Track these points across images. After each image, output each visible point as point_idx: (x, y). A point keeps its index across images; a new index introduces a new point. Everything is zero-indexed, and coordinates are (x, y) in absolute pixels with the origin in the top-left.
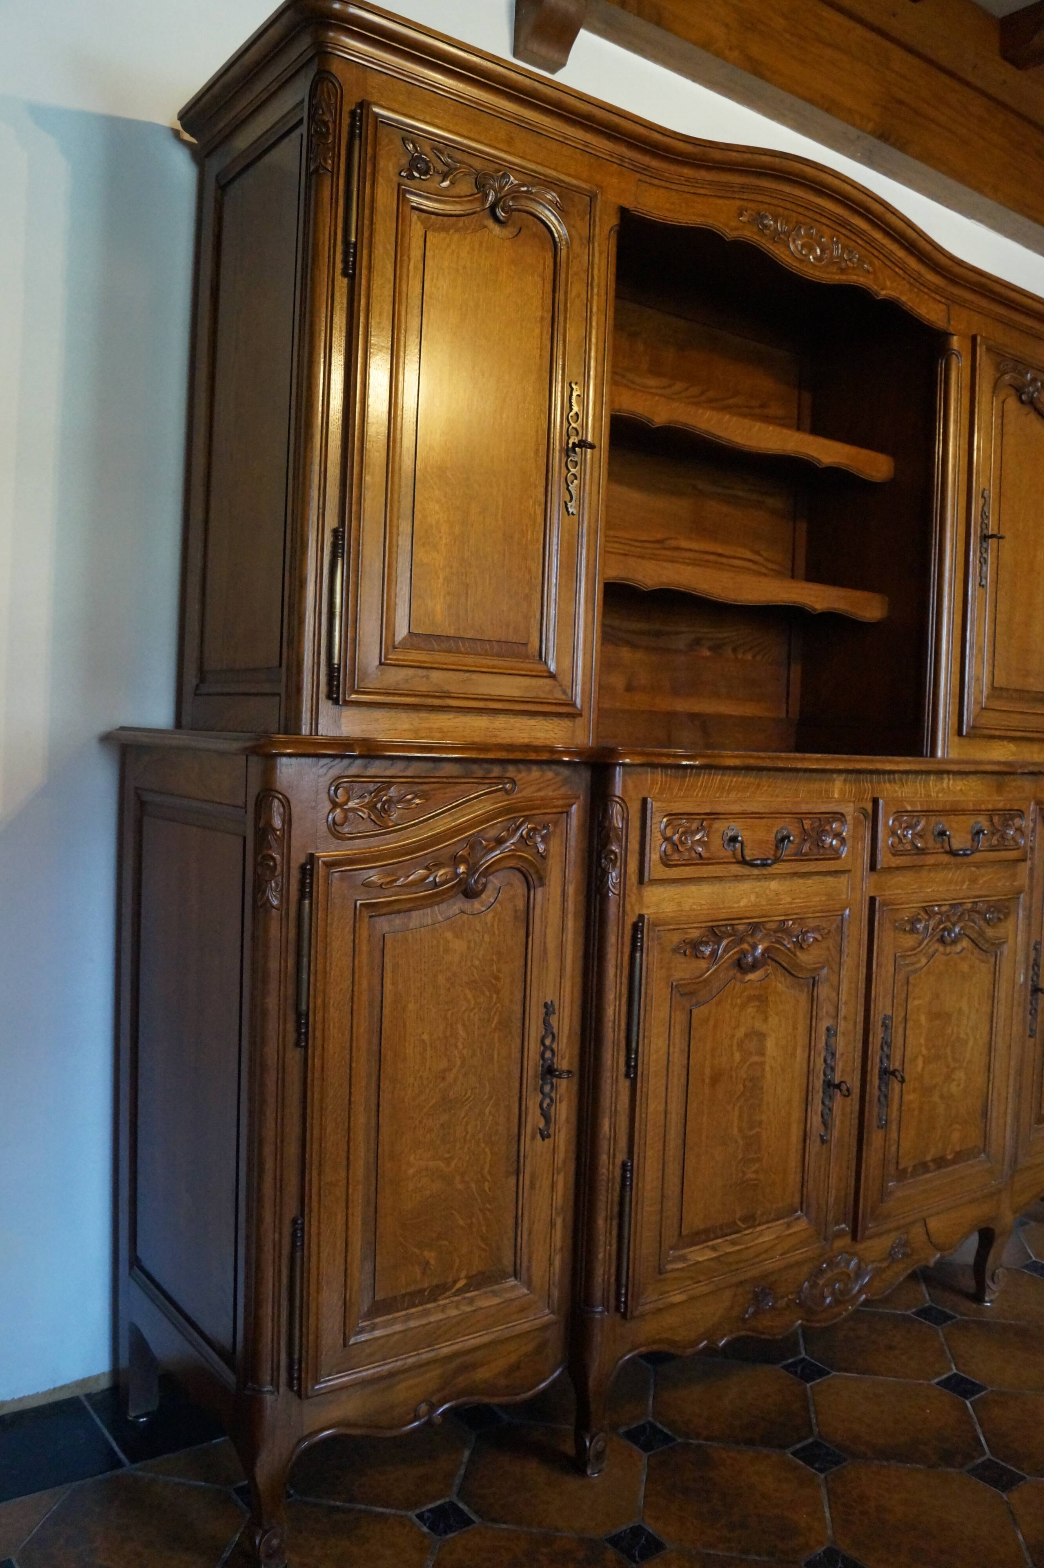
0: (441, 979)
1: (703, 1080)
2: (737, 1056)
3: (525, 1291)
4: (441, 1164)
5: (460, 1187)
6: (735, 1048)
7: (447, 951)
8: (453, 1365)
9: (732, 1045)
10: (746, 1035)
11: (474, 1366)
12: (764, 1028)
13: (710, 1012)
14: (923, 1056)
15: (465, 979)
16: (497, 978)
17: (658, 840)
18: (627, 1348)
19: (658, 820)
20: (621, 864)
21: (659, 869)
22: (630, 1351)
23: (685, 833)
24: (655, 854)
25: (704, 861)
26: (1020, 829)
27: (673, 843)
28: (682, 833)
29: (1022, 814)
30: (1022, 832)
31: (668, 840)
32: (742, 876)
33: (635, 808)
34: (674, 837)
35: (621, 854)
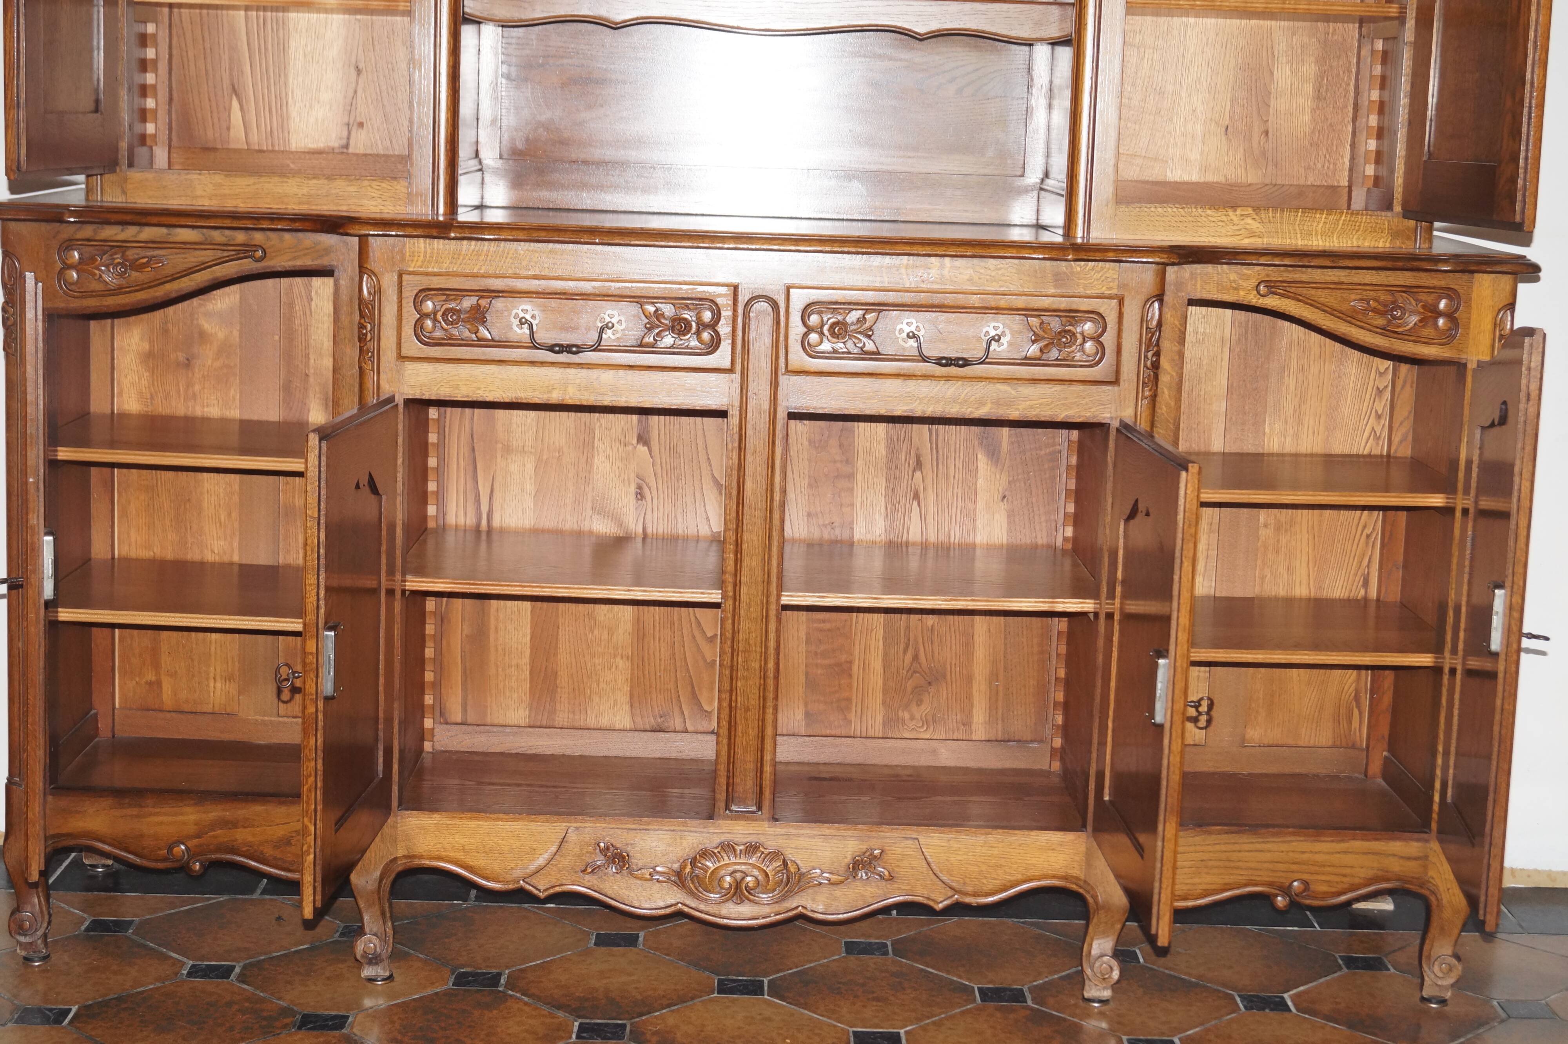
8: (213, 815)
17: (411, 315)
18: (401, 853)
19: (409, 294)
20: (372, 338)
21: (413, 346)
22: (405, 857)
23: (452, 310)
24: (408, 330)
25: (482, 343)
26: (1097, 339)
27: (435, 320)
28: (447, 310)
29: (1099, 317)
30: (1101, 344)
31: (427, 315)
32: (542, 364)
33: (389, 281)
34: (435, 313)
35: (373, 329)
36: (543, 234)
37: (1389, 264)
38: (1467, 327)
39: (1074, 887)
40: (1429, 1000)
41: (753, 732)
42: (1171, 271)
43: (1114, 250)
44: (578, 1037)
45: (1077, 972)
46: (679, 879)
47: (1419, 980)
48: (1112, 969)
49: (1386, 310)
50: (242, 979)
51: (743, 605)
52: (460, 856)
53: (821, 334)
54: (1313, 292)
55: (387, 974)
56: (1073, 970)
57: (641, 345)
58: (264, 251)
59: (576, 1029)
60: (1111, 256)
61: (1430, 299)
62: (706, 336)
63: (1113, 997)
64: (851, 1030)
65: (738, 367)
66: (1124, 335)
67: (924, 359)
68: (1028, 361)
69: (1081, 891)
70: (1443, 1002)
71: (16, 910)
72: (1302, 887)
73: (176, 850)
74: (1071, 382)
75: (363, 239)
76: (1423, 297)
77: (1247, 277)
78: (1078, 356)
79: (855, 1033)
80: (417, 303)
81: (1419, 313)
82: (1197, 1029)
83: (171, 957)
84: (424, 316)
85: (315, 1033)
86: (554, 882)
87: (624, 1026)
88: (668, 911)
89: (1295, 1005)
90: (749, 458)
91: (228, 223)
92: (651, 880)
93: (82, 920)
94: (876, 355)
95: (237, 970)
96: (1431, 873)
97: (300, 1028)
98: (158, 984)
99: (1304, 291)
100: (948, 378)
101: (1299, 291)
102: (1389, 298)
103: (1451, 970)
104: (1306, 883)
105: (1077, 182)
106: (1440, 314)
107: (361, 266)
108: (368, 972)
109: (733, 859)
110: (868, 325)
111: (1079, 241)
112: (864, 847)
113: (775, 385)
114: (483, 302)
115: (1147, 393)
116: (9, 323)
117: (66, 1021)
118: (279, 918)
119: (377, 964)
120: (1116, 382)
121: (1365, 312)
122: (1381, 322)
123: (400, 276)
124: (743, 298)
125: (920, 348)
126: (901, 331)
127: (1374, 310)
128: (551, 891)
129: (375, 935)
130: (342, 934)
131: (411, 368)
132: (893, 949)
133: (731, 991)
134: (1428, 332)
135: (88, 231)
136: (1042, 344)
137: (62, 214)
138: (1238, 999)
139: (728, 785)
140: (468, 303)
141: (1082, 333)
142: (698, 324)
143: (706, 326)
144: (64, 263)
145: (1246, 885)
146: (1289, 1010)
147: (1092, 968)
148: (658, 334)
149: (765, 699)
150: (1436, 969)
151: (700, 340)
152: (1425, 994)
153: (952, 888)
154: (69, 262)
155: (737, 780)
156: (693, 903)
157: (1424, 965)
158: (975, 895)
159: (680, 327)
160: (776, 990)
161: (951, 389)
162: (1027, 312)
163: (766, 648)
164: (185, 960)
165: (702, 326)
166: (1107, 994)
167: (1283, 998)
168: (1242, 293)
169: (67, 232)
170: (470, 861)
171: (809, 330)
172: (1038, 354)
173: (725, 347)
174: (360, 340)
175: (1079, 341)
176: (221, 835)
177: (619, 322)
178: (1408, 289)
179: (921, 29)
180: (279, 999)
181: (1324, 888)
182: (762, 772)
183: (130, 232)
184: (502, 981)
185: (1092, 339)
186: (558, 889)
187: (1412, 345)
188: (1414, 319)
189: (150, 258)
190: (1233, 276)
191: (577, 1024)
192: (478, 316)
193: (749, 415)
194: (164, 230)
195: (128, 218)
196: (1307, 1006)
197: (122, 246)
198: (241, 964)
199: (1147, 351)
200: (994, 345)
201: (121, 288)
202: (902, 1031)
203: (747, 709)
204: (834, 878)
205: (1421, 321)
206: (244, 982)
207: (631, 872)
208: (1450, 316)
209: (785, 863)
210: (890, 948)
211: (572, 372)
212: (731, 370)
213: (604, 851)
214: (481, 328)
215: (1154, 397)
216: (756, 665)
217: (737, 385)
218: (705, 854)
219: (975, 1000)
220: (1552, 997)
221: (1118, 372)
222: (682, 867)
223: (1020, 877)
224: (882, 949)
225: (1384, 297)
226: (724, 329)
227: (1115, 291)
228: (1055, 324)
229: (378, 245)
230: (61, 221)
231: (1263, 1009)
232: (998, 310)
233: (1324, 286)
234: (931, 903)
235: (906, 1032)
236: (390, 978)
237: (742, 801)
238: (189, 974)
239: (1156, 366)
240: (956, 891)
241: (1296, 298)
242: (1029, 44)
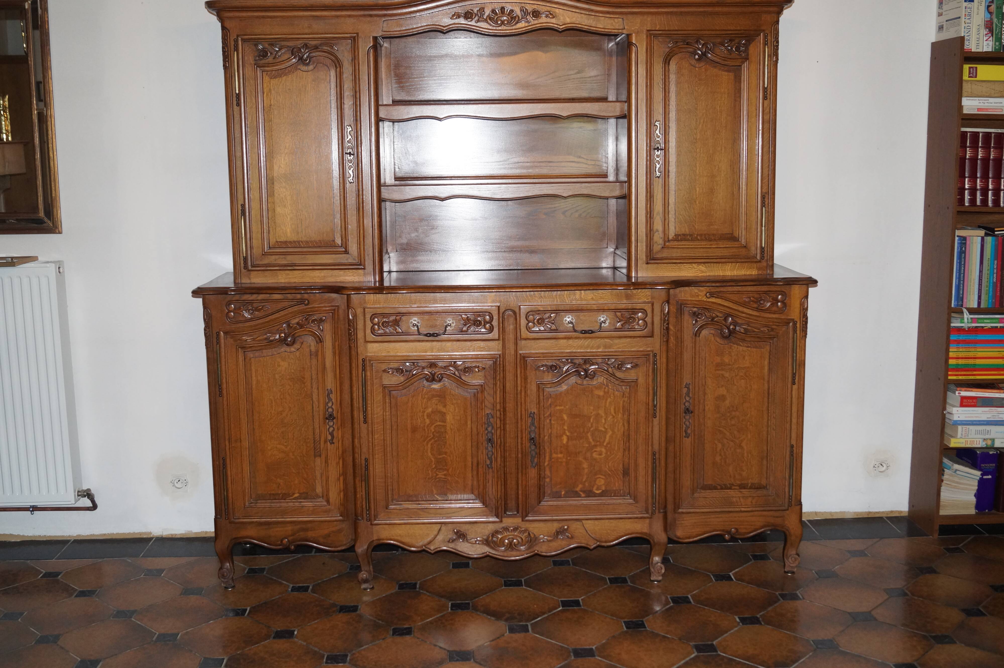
0: (277, 376)
1: (407, 430)
2: (428, 421)
3: (325, 503)
4: (283, 447)
5: (293, 457)
6: (425, 417)
7: (279, 366)
8: (298, 527)
9: (423, 416)
10: (432, 412)
11: (306, 530)
12: (444, 410)
13: (408, 400)
14: (567, 436)
15: (288, 377)
16: (304, 378)
17: (369, 325)
18: (375, 538)
19: (368, 316)
20: (354, 334)
21: (370, 337)
22: (377, 540)
23: (385, 322)
24: (368, 331)
25: (398, 334)
26: (643, 320)
27: (379, 326)
28: (384, 322)
29: (644, 311)
30: (645, 321)
31: (376, 324)
32: (423, 341)
33: (359, 311)
34: (379, 323)
35: (354, 330)
36: (421, 290)
37: (758, 283)
38: (790, 306)
39: (645, 537)
40: (788, 572)
41: (514, 483)
42: (672, 291)
43: (649, 284)
44: (451, 609)
45: (647, 568)
46: (487, 542)
47: (783, 564)
48: (662, 568)
49: (757, 301)
50: (313, 591)
51: (508, 432)
52: (399, 538)
53: (534, 323)
54: (728, 295)
55: (372, 586)
56: (645, 568)
57: (462, 332)
58: (308, 301)
59: (450, 606)
60: (648, 286)
61: (774, 295)
62: (488, 326)
63: (663, 579)
64: (560, 600)
65: (501, 338)
66: (655, 318)
67: (575, 331)
68: (617, 330)
69: (648, 538)
70: (793, 573)
71: (221, 568)
72: (735, 531)
73: (284, 542)
74: (634, 337)
75: (349, 296)
76: (772, 295)
77: (702, 291)
78: (636, 327)
79: (561, 601)
80: (372, 320)
81: (771, 301)
82: (697, 591)
83: (283, 584)
84: (374, 324)
85: (347, 614)
86: (437, 547)
87: (469, 604)
88: (483, 555)
89: (735, 578)
90: (507, 374)
91: (293, 291)
92: (476, 543)
93: (245, 569)
94: (556, 331)
95: (311, 587)
96: (786, 522)
97: (340, 612)
98: (281, 596)
99: (725, 295)
100: (585, 338)
101: (723, 295)
102: (758, 296)
103: (796, 560)
104: (736, 529)
105: (632, 255)
106: (779, 301)
107: (348, 306)
108: (364, 586)
109: (508, 533)
110: (552, 319)
111: (633, 281)
112: (560, 525)
113: (516, 344)
114: (398, 318)
115: (665, 340)
116: (208, 335)
117: (246, 614)
118: (324, 564)
119: (367, 583)
120: (652, 336)
121: (749, 302)
122: (756, 306)
123: (364, 309)
124: (502, 311)
125: (573, 327)
126: (566, 320)
127: (753, 301)
128: (436, 550)
129: (366, 571)
130: (350, 569)
131: (370, 346)
132: (572, 563)
133: (510, 585)
134: (774, 309)
135: (237, 297)
136: (622, 322)
137: (227, 291)
138: (712, 576)
139: (505, 504)
140: (392, 318)
141: (638, 318)
142: (484, 322)
143: (488, 323)
144: (228, 310)
145: (713, 531)
146: (732, 580)
147: (654, 568)
148: (469, 327)
149: (518, 469)
150: (790, 560)
151: (485, 328)
152: (786, 570)
153: (597, 540)
154: (230, 309)
155: (508, 502)
156: (494, 552)
157: (785, 559)
158: (606, 542)
159: (477, 323)
160: (528, 585)
161: (587, 342)
162: (616, 310)
163: (518, 448)
164: (289, 584)
165: (486, 322)
166: (660, 578)
167: (729, 575)
168: (700, 297)
169: (229, 298)
170: (404, 540)
171: (529, 322)
172: (621, 327)
173: (496, 330)
174: (349, 335)
175: (637, 321)
176: (302, 534)
177: (453, 323)
178: (766, 292)
179: (565, 195)
180: (330, 600)
181: (744, 531)
182: (518, 498)
183: (254, 297)
184: (418, 586)
185: (642, 320)
186: (439, 549)
187: (768, 314)
188: (769, 304)
189: (263, 306)
190: (696, 291)
191: (450, 604)
192: (396, 323)
193: (506, 357)
194: (268, 295)
195: (254, 291)
196: (740, 578)
197: (251, 302)
198: (312, 585)
199: (664, 323)
200: (603, 325)
201: (251, 318)
202: (580, 599)
203: (511, 474)
204: (549, 538)
205: (771, 304)
206: (314, 593)
207: (467, 541)
208: (783, 302)
209: (529, 534)
210: (571, 562)
211: (435, 343)
212: (498, 340)
213: (456, 533)
214: (397, 328)
215: (667, 341)
216: (514, 456)
217: (501, 345)
218: (497, 532)
219: (607, 583)
220: (836, 567)
221: (653, 332)
222: (488, 537)
223: (623, 534)
224: (567, 562)
225: (756, 296)
226: (495, 323)
227: (650, 300)
228: (627, 315)
229: (355, 298)
230: (227, 294)
231: (722, 580)
232: (604, 310)
233: (733, 293)
234: (588, 546)
235: (582, 600)
236: (373, 588)
237: (510, 511)
238: (292, 591)
239: (668, 329)
240: (598, 541)
241: (721, 298)
242: (607, 198)
